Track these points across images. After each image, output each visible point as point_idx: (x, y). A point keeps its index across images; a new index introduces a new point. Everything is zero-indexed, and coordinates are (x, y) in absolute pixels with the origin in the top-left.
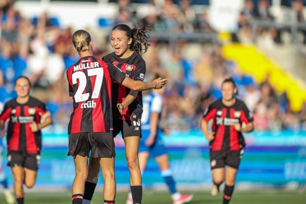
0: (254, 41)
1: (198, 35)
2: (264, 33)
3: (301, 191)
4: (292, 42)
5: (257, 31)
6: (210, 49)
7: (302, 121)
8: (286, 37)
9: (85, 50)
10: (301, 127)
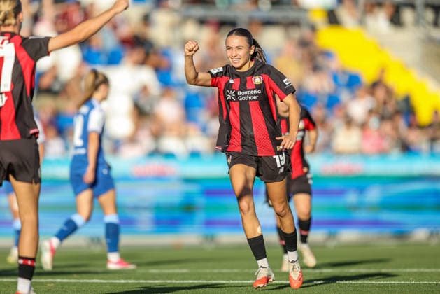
0: (361, 22)
1: (278, 14)
2: (376, 10)
3: (434, 242)
4: (417, 22)
5: (366, 6)
6: (296, 34)
7: (433, 140)
8: (408, 15)
9: (9, 25)
10: (432, 148)
